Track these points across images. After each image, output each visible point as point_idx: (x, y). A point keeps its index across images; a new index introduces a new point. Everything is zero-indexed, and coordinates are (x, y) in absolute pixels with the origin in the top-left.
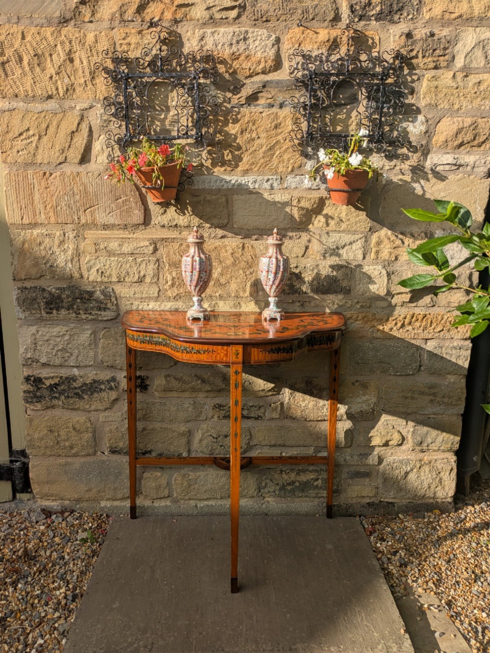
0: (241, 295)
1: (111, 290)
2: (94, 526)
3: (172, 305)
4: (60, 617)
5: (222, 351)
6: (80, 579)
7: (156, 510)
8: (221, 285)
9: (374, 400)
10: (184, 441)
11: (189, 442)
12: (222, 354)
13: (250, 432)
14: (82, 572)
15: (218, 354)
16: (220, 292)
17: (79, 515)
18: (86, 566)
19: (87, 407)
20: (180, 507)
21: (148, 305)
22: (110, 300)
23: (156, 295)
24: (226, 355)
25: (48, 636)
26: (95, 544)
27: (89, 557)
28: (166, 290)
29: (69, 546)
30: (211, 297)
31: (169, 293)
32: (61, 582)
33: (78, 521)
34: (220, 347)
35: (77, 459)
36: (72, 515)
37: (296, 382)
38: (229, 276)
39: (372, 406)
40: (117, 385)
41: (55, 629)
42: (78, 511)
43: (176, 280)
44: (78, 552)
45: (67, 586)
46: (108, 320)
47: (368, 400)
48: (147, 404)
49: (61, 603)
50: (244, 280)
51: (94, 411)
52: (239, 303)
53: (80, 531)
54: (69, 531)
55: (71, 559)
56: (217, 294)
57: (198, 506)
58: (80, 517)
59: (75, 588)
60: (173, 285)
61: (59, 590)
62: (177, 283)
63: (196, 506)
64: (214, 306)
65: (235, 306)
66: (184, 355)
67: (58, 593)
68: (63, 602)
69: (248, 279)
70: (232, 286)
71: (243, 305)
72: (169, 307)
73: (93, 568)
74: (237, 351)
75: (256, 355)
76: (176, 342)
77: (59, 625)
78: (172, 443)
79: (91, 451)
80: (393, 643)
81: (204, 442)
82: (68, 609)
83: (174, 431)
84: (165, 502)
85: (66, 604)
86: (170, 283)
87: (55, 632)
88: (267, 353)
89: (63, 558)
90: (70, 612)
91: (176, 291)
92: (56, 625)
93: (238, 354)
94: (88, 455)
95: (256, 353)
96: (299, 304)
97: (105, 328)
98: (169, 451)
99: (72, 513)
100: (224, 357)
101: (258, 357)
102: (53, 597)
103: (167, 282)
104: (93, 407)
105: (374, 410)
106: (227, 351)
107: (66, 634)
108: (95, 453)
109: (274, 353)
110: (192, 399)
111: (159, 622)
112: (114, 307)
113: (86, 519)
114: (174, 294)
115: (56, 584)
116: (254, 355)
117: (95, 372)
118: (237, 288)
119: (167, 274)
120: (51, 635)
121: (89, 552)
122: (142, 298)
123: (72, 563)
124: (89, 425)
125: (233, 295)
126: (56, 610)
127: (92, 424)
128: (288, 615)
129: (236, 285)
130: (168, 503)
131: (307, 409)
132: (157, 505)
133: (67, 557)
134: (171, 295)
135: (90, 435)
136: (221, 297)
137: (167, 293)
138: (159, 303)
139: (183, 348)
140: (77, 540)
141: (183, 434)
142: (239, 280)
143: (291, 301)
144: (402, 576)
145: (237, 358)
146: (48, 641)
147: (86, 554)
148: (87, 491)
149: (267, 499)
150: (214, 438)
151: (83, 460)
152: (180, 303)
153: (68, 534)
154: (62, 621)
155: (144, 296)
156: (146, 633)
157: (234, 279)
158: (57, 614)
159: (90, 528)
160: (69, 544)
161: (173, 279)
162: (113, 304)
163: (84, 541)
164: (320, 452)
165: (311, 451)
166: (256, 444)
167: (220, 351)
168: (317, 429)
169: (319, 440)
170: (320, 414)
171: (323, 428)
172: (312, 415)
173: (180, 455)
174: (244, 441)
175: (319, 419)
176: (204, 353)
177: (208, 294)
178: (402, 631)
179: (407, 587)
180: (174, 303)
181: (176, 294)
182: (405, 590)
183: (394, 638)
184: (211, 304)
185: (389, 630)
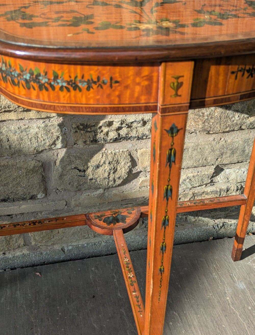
5: (138, 80)
7: (10, 262)
10: (36, 179)
11: (44, 180)
12: (138, 89)
13: (131, 157)
15: (127, 87)
20: (41, 254)
24: (148, 90)
34: (131, 71)
57: (66, 249)
63: (63, 250)
66: (34, 93)
74: (178, 78)
75: (221, 85)
76: (7, 59)
78: (18, 184)
81: (67, 178)
83: (20, 168)
84: (21, 251)
88: (246, 74)
93: (180, 85)
98: (16, 194)
100: (141, 94)
106: (149, 78)
110: (42, 121)
116: (216, 84)
130: (25, 251)
132: (10, 256)
139: (28, 76)
141: (34, 170)
145: (177, 95)
150: (80, 171)
164: (222, 170)
165: (211, 170)
166: (139, 170)
167: (129, 82)
168: (222, 142)
169: (224, 157)
170: (230, 123)
171: (229, 141)
172: (218, 126)
173: (33, 198)
174: (123, 169)
175: (227, 130)
176: (88, 88)
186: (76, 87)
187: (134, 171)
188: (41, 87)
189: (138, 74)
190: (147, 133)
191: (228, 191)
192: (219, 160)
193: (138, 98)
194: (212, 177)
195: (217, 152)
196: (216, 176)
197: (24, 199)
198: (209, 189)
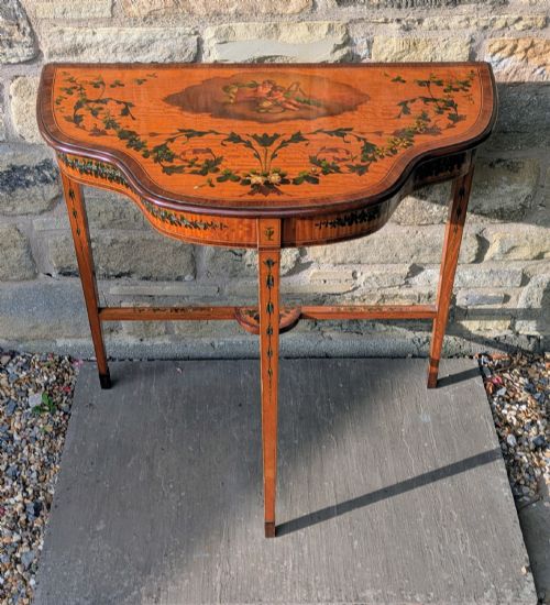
0: (280, 9)
1: (16, 6)
2: (51, 380)
3: (142, 34)
4: (21, 542)
5: (241, 226)
6: (41, 478)
7: (148, 351)
9: (527, 190)
11: (194, 260)
12: (241, 232)
14: (43, 465)
15: (233, 230)
16: (236, 5)
17: (24, 360)
18: (48, 453)
19: (9, 209)
20: (186, 346)
21: (94, 33)
22: (18, 25)
23: (107, 13)
24: (249, 233)
25: (8, 573)
26: (57, 413)
27: (51, 438)
28: (128, 5)
29: (17, 418)
30: (219, 15)
31: (134, 10)
32: (15, 484)
33: (24, 373)
34: (235, 221)
35: (7, 284)
36: (14, 361)
39: (523, 200)
40: (55, 175)
41: (18, 561)
42: (22, 354)
44: (32, 428)
45: (24, 491)
46: (20, 63)
47: (515, 191)
48: (114, 202)
49: (19, 517)
51: (22, 215)
52: (275, 26)
53: (30, 390)
54: (13, 391)
55: (24, 441)
56: (232, 10)
57: (216, 344)
58: (28, 365)
59: (36, 493)
61: (12, 496)
63: (212, 345)
65: (268, 33)
66: (167, 226)
67: (12, 501)
68: (23, 518)
71: (283, 28)
72: (135, 37)
73: (60, 455)
74: (270, 228)
75: (307, 233)
77: (21, 554)
79: (28, 274)
80: (508, 588)
82: (31, 528)
84: (162, 340)
85: (27, 521)
87: (18, 566)
88: (329, 226)
89: (11, 438)
90: (34, 533)
91: (147, 5)
92: (18, 555)
93: (271, 234)
94: (24, 279)
95: (307, 228)
97: (17, 77)
98: (160, 273)
99: (12, 357)
100: (244, 235)
101: (311, 234)
102: (6, 508)
104: (19, 209)
105: (524, 207)
106: (250, 227)
107: (33, 569)
108: (35, 276)
109: (343, 225)
111: (166, 555)
112: (27, 39)
113: (37, 367)
114: (144, 12)
115: (8, 487)
116: (304, 232)
117: (11, 153)
120: (12, 569)
121: (49, 428)
122: (79, 21)
123: (26, 448)
124: (18, 237)
125: (263, 11)
126: (13, 530)
127: (21, 235)
128: (356, 543)
130: (167, 341)
132: (149, 344)
133: (16, 437)
134: (137, 14)
135: (22, 251)
136: (238, 15)
138: (115, 29)
140: (28, 407)
141: (182, 248)
143: (381, 20)
144: (536, 466)
145: (270, 239)
146: (10, 580)
147: (46, 433)
148: (33, 327)
149: (327, 334)
150: (236, 254)
151: (16, 286)
152: (158, 29)
153: (13, 397)
154: (24, 549)
155: (83, 16)
156: (149, 573)
158: (16, 538)
159: (47, 384)
160: (18, 413)
162: (24, 33)
163: (40, 409)
164: (421, 269)
165: (406, 269)
166: (309, 260)
167: (235, 227)
168: (419, 236)
169: (421, 254)
170: (425, 214)
171: (429, 235)
172: (411, 217)
173: (179, 279)
174: (289, 258)
175: (425, 222)
176: (205, 228)
177: (213, 9)
178: (524, 570)
179: (541, 486)
180: (144, 29)
181: (148, 11)
182: (537, 490)
183: (510, 579)
184: (220, 29)
185: (503, 566)
186: (196, 227)
187: (303, 261)
188: (172, 223)
189: (240, 223)
191: (430, 297)
192: (415, 257)
193: (242, 239)
194: (407, 277)
195: (412, 248)
196: (413, 276)
197: (168, 280)
198: (404, 292)
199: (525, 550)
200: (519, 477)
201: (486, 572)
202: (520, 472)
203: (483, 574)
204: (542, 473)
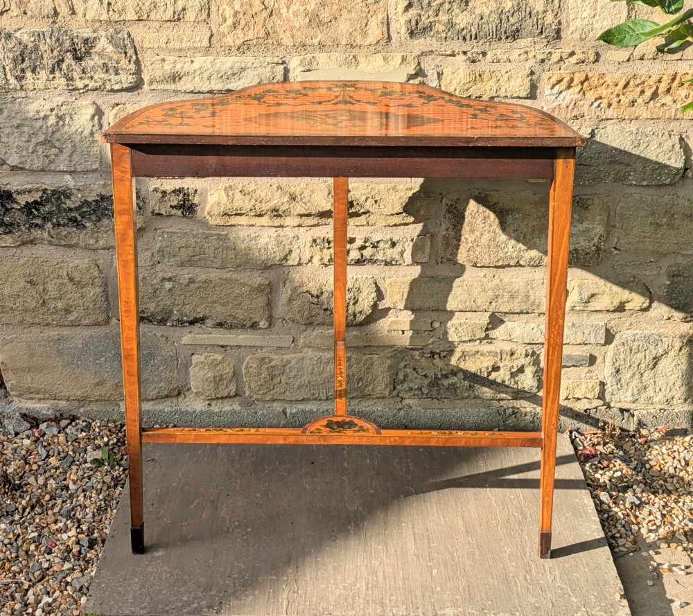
0: (359, 42)
1: (126, 36)
2: (111, 442)
3: (235, 63)
4: (73, 569)
6: (97, 518)
7: (216, 418)
8: (321, 23)
9: (599, 229)
10: (261, 300)
11: (269, 304)
13: (377, 286)
14: (99, 509)
16: (320, 36)
17: (84, 424)
18: (105, 500)
19: (92, 242)
20: (256, 413)
21: (192, 62)
22: (126, 53)
23: (206, 43)
25: (57, 593)
26: (117, 467)
27: (109, 487)
28: (224, 36)
29: (74, 471)
30: (304, 46)
31: (229, 40)
32: (69, 522)
33: (84, 434)
35: (78, 330)
36: (73, 424)
37: (458, 199)
38: (335, 7)
39: (596, 240)
40: (141, 204)
41: (67, 584)
42: (83, 418)
43: (240, 16)
44: (90, 479)
45: (78, 527)
46: (122, 90)
47: (588, 230)
48: (194, 236)
49: (71, 550)
50: (364, 15)
51: (104, 249)
52: (354, 57)
53: (89, 448)
54: (71, 448)
55: (80, 490)
56: (316, 41)
57: (288, 411)
58: (89, 426)
59: (90, 532)
60: (235, 26)
61: (65, 532)
62: (243, 22)
63: (284, 412)
64: (310, 63)
65: (347, 63)
67: (65, 536)
68: (76, 549)
69: (371, 13)
70: (342, 26)
71: (361, 59)
72: (229, 65)
73: (117, 503)
77: (73, 580)
78: (239, 305)
79: (102, 317)
81: (296, 304)
82: (84, 558)
83: (244, 284)
84: (231, 405)
85: (80, 552)
86: (230, 22)
87: (68, 588)
89: (67, 488)
90: (88, 562)
91: (241, 36)
92: (69, 579)
94: (97, 324)
96: (465, 58)
97: (117, 105)
98: (235, 318)
99: (72, 420)
102: (58, 543)
103: (225, 20)
104: (101, 243)
105: (598, 249)
107: (85, 590)
108: (107, 321)
110: (274, 229)
111: (229, 577)
112: (132, 67)
113: (97, 430)
114: (239, 42)
115: (60, 525)
117: (102, 182)
118: (351, 30)
119: (225, 6)
120: (62, 591)
121: (108, 479)
122: (180, 50)
123: (82, 495)
124: (96, 274)
125: (344, 42)
126: (65, 559)
127: (101, 272)
128: (435, 571)
129: (348, 23)
130: (236, 406)
131: (477, 246)
132: (217, 410)
133: (72, 487)
134: (232, 44)
135: (98, 290)
136: (322, 46)
137: (225, 40)
138: (211, 58)
140: (86, 462)
141: (259, 290)
142: (354, 15)
143: (449, 52)
144: (632, 523)
146: (59, 599)
147: (104, 482)
148: (97, 384)
149: (407, 402)
150: (312, 296)
151: (88, 332)
152: (250, 58)
153: (71, 453)
154: (77, 574)
155: (184, 46)
156: (211, 590)
157: (344, 12)
158: (67, 566)
159: (107, 444)
160: (74, 468)
161: (236, 13)
162: (130, 61)
163: (99, 463)
164: (502, 322)
165: (485, 319)
166: (387, 306)
168: (496, 281)
169: (500, 301)
170: (501, 254)
171: (506, 280)
172: (486, 256)
173: (254, 326)
174: (366, 301)
175: (500, 264)
177: (299, 40)
178: (618, 596)
179: (638, 539)
180: (237, 58)
181: (242, 41)
182: (635, 542)
183: (603, 604)
184: (305, 59)
185: (596, 594)
187: (381, 306)
190: (397, 257)
191: (512, 354)
192: (493, 304)
194: (487, 329)
195: (490, 293)
196: (493, 328)
197: (243, 326)
198: (485, 348)
199: (619, 582)
200: (614, 531)
201: (576, 598)
202: (616, 527)
203: (574, 599)
204: (640, 528)
